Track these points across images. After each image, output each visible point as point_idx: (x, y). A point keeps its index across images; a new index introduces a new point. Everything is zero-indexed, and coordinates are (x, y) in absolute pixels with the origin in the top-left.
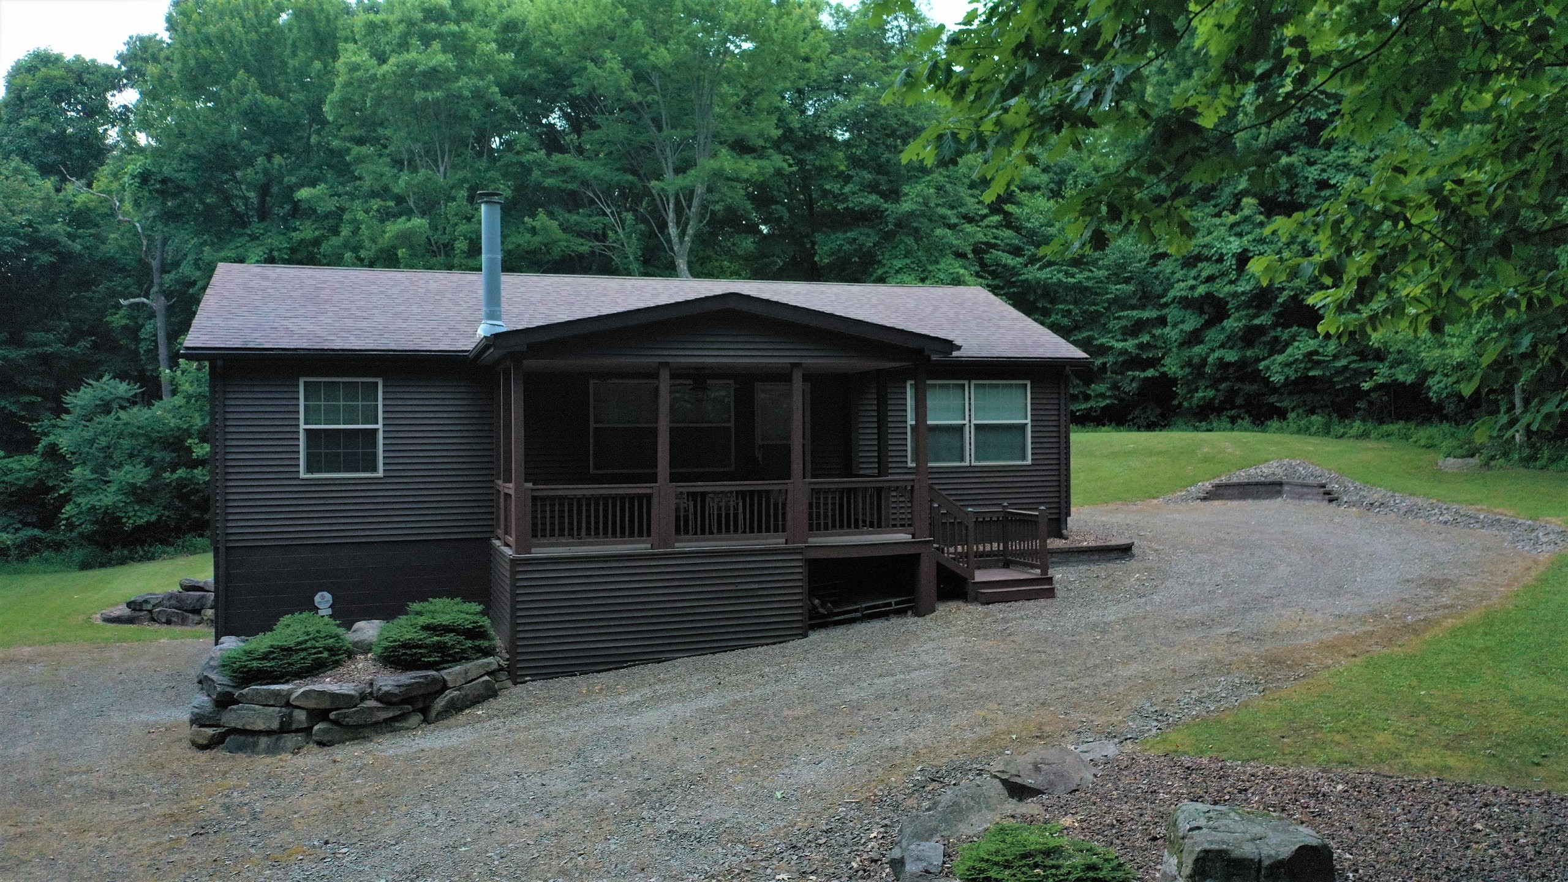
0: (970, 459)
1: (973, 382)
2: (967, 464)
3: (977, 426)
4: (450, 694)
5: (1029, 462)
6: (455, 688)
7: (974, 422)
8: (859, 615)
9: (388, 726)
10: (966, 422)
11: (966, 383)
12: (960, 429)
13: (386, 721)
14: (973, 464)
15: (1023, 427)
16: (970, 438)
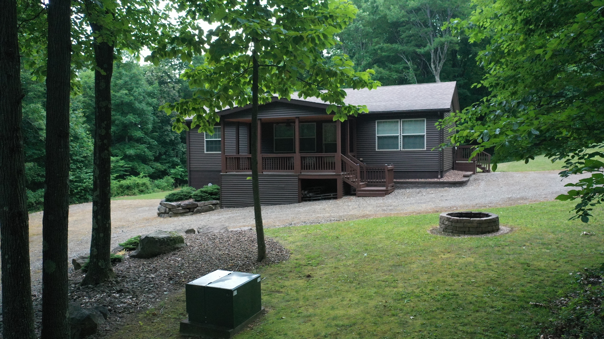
0: (400, 148)
1: (402, 120)
2: (399, 150)
3: (404, 136)
4: (198, 208)
5: (425, 149)
6: (200, 207)
7: (402, 134)
8: (320, 198)
9: (182, 214)
10: (399, 134)
11: (399, 120)
12: (397, 137)
13: (182, 213)
14: (402, 150)
15: (423, 136)
16: (400, 141)
